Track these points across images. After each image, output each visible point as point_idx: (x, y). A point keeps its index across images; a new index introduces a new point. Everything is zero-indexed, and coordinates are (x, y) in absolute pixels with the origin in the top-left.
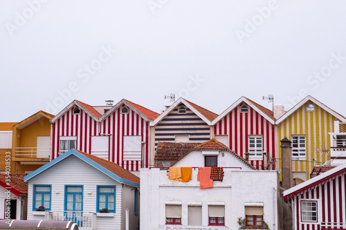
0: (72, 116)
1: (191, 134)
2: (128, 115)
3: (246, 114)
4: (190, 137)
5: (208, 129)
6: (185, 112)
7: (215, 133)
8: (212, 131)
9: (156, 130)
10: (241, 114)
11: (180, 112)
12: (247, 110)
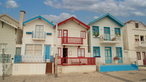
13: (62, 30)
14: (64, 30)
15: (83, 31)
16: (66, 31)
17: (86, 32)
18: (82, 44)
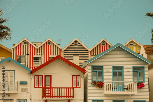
0: (23, 45)
1: (80, 55)
2: (51, 46)
3: (105, 46)
4: (80, 56)
5: (88, 52)
6: (77, 44)
7: (91, 54)
8: (89, 53)
9: (64, 52)
10: (102, 46)
11: (75, 44)
12: (104, 45)
13: (42, 76)
14: (46, 76)
15: (76, 76)
16: (49, 77)
17: (81, 76)
18: (73, 97)
